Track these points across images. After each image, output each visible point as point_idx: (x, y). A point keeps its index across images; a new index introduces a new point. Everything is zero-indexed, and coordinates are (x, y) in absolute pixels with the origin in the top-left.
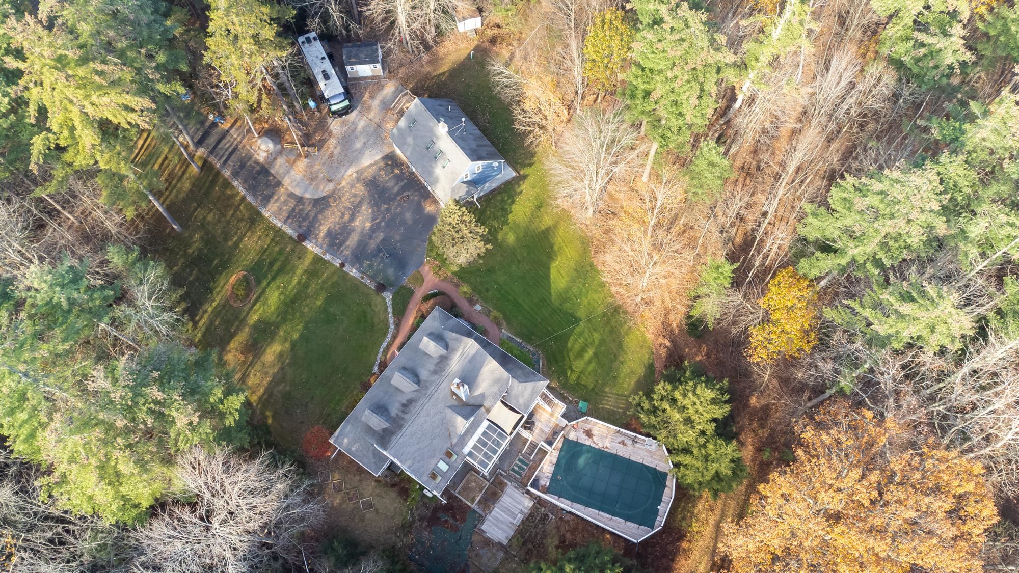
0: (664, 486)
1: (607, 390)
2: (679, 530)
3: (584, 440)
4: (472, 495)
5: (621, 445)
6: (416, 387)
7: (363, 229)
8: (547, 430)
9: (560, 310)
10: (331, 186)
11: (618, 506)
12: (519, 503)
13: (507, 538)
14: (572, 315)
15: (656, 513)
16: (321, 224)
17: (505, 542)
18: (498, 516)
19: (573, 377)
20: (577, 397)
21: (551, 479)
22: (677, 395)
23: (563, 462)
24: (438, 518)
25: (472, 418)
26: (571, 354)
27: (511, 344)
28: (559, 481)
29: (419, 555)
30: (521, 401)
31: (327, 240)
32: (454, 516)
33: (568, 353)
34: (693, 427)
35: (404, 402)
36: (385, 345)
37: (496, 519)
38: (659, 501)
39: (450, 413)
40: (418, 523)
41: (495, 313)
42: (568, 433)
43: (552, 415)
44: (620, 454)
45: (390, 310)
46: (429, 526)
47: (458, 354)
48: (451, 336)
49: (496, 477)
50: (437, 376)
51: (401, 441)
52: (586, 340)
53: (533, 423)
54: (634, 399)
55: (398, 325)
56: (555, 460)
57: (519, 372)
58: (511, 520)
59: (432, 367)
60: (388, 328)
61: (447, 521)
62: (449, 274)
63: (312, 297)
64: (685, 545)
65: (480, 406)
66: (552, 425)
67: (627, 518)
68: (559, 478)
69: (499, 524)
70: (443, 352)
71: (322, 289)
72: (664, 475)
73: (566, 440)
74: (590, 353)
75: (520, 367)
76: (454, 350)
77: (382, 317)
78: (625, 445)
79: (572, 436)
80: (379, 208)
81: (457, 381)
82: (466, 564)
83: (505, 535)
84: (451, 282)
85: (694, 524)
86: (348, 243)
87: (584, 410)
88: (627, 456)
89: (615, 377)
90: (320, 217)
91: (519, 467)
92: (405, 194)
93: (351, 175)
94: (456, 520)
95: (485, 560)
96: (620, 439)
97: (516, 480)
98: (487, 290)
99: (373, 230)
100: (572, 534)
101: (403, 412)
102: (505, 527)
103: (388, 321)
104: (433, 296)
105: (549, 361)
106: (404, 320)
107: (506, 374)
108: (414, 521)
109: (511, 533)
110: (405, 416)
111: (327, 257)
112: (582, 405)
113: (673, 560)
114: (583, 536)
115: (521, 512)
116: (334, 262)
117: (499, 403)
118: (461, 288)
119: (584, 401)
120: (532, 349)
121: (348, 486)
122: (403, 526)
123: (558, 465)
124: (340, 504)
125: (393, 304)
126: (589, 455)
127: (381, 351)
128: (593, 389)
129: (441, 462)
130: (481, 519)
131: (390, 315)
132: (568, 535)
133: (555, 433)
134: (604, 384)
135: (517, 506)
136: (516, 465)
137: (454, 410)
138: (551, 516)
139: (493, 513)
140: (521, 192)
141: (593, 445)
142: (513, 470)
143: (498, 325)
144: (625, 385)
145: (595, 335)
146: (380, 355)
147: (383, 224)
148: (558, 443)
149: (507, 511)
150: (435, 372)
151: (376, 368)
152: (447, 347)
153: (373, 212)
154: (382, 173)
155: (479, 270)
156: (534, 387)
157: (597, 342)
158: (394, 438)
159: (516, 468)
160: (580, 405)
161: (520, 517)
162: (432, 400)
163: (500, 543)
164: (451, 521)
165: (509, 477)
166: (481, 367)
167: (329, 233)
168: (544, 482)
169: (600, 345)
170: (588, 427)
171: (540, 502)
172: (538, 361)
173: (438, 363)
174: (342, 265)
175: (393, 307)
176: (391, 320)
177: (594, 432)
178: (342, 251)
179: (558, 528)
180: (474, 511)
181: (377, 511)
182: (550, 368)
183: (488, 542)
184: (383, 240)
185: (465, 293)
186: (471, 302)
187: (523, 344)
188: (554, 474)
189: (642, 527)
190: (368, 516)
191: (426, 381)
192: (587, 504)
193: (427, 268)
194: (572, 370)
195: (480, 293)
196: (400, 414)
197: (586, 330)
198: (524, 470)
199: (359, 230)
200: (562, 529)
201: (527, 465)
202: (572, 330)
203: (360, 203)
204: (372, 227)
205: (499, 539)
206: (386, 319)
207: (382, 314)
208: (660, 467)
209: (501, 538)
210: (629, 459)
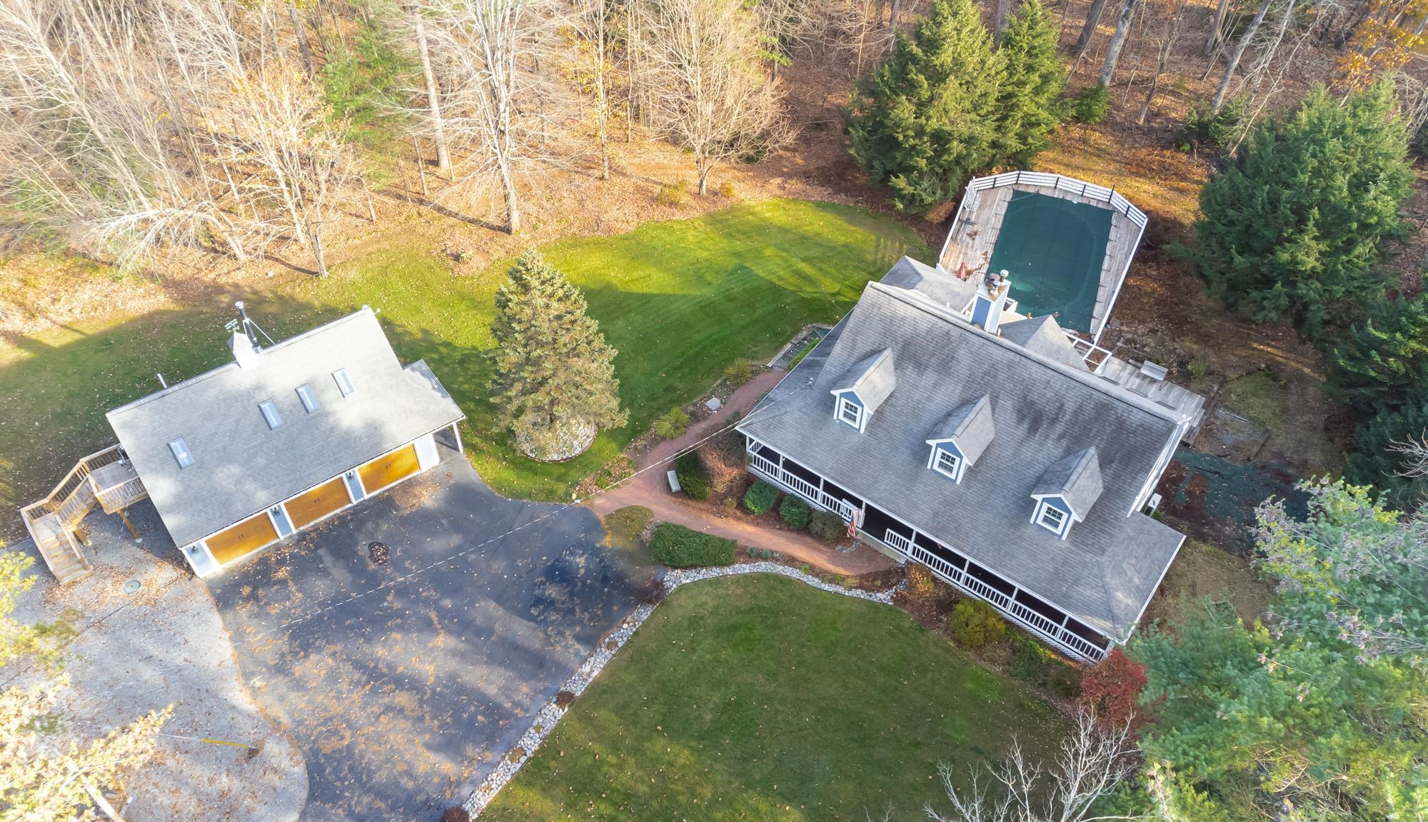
0: (1037, 194)
1: (870, 257)
5: (977, 237)
6: (981, 406)
7: (454, 653)
10: (277, 752)
13: (1192, 396)
15: (1085, 206)
16: (410, 774)
17: (1200, 399)
24: (1188, 507)
26: (807, 289)
31: (470, 750)
33: (805, 292)
35: (1022, 430)
36: (814, 582)
38: (1063, 201)
44: (993, 239)
45: (715, 572)
55: (758, 553)
59: (927, 381)
60: (767, 576)
61: (1190, 493)
62: (622, 455)
63: (662, 776)
67: (1105, 239)
70: (889, 356)
71: (636, 751)
72: (1018, 193)
74: (803, 266)
77: (733, 589)
78: (975, 233)
80: (390, 615)
84: (643, 452)
86: (492, 691)
89: (845, 245)
90: (381, 777)
92: (363, 549)
93: (255, 692)
96: (967, 237)
98: (671, 388)
99: (460, 624)
101: (1054, 420)
103: (745, 576)
105: (827, 318)
106: (741, 542)
110: (1070, 408)
111: (531, 743)
116: (550, 726)
118: (662, 433)
120: (803, 334)
125: (698, 568)
127: (829, 587)
131: (729, 571)
134: (860, 259)
140: (425, 331)
141: (985, 269)
143: (755, 372)
146: (840, 589)
147: (448, 603)
150: (946, 364)
153: (400, 628)
154: (275, 609)
167: (449, 746)
171: (1107, 346)
173: (918, 364)
174: (564, 699)
175: (709, 567)
176: (743, 568)
178: (516, 704)
184: (499, 599)
186: (697, 416)
187: (795, 343)
192: (1095, 283)
193: (599, 502)
195: (679, 400)
199: (453, 665)
203: (359, 665)
204: (449, 631)
205: (1197, 407)
206: (741, 581)
207: (727, 589)
208: (1005, 197)
209: (1194, 405)
210: (1001, 230)
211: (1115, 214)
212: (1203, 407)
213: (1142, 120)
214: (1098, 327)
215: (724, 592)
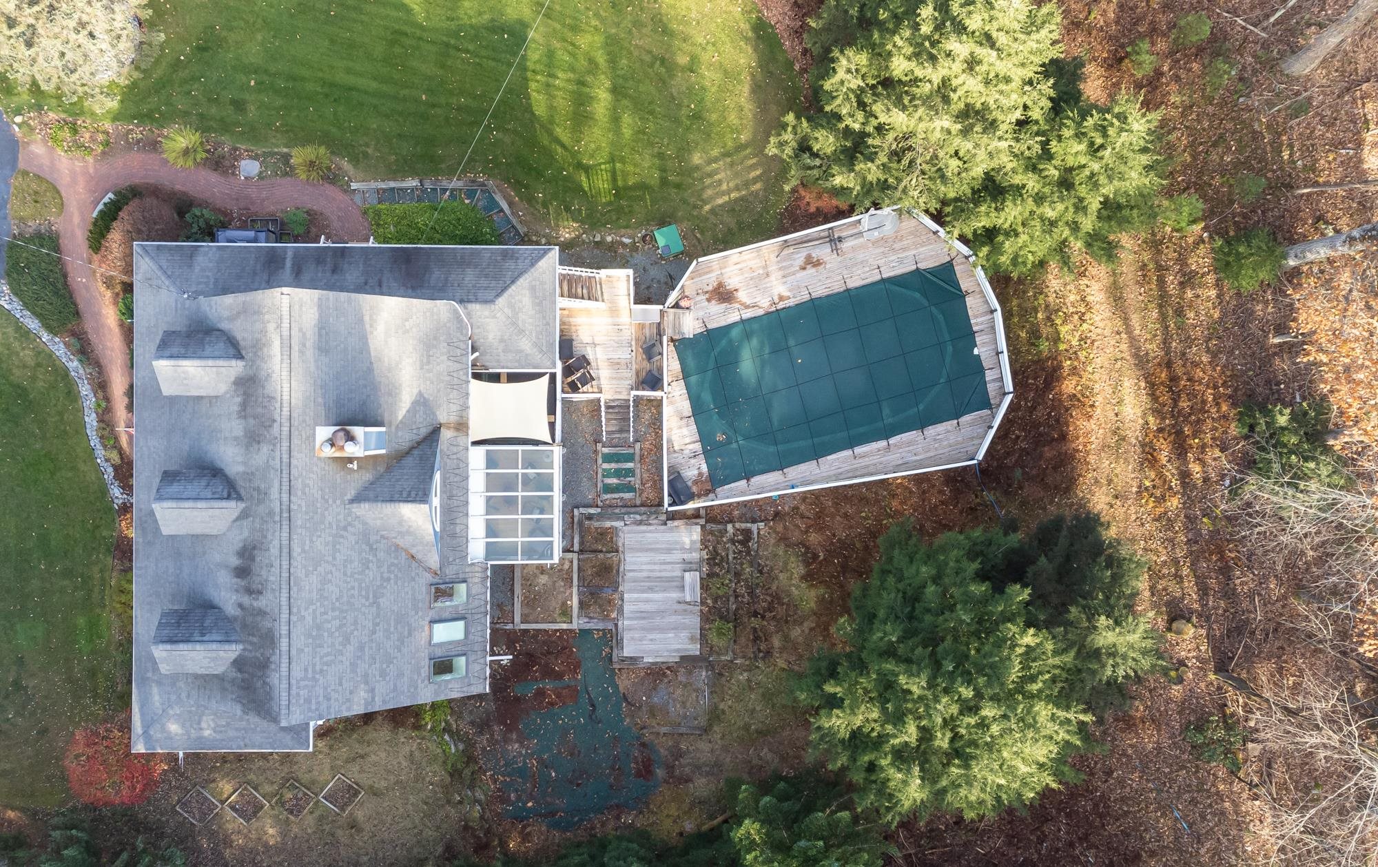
0: (961, 296)
1: (697, 159)
2: (1039, 362)
3: (721, 315)
4: (555, 604)
5: (811, 271)
6: (232, 508)
8: (624, 354)
9: (456, 34)
11: (886, 411)
12: (669, 551)
13: (692, 639)
14: (496, 28)
15: (977, 368)
17: (695, 649)
18: (643, 607)
19: (602, 183)
20: (640, 225)
21: (705, 452)
22: (900, 66)
23: (707, 397)
24: (517, 699)
25: (437, 476)
26: (558, 131)
27: (399, 208)
28: (722, 444)
29: (531, 798)
30: (525, 345)
32: (548, 673)
33: (550, 133)
34: (992, 125)
35: (235, 561)
36: (91, 420)
37: (642, 615)
38: (967, 336)
39: (372, 513)
40: (484, 740)
41: (299, 156)
42: (677, 326)
43: (614, 311)
44: (820, 291)
45: (33, 324)
46: (510, 728)
47: (276, 348)
48: (222, 307)
49: (583, 532)
50: (265, 449)
51: (297, 672)
52: (572, 69)
53: (584, 361)
54: (781, 145)
55: (85, 350)
56: (686, 406)
57: (470, 276)
58: (675, 595)
59: (236, 427)
60: (65, 374)
61: (541, 693)
62: (108, 126)
64: (1069, 386)
65: (435, 432)
66: (629, 333)
67: (921, 423)
68: (720, 437)
69: (658, 621)
70: (235, 368)
72: (946, 271)
73: (681, 345)
74: (602, 97)
75: (464, 262)
76: (259, 346)
77: (27, 355)
78: (817, 264)
79: (690, 325)
81: (324, 432)
82: (644, 745)
83: (684, 635)
84: (129, 146)
85: (1063, 330)
87: (677, 246)
88: (838, 287)
89: (697, 117)
91: (618, 473)
94: (559, 676)
95: (675, 710)
96: (800, 258)
97: (629, 506)
98: (239, 105)
100: (820, 529)
101: (249, 591)
102: (673, 619)
103: (50, 355)
104: (109, 216)
105: (517, 185)
106: (89, 326)
107: (442, 307)
108: (470, 744)
109: (694, 621)
110: (262, 603)
112: (666, 238)
113: (1063, 437)
114: (846, 516)
115: (688, 566)
117: (475, 384)
118: (167, 145)
119: (662, 223)
120: (455, 183)
121: (268, 788)
122: (455, 774)
123: (698, 410)
124: (284, 834)
125: (26, 306)
126: (755, 342)
127: (95, 441)
128: (664, 182)
129: (438, 627)
130: (611, 638)
131: (45, 337)
132: (814, 538)
133: (650, 350)
134: (684, 150)
135: (668, 558)
136: (607, 474)
137: (376, 499)
138: (754, 527)
139: (627, 608)
141: (748, 314)
142: (608, 489)
143: (332, 178)
144: (733, 118)
145: (584, 41)
146: (100, 452)
148: (670, 364)
149: (653, 583)
150: (253, 438)
151: (116, 492)
152: (234, 349)
155: (176, 65)
156: (533, 289)
157: (601, 58)
158: (274, 679)
159: (613, 481)
160: (661, 242)
161: (692, 579)
162: (298, 520)
163: (684, 658)
164: (548, 685)
165: (608, 510)
166: (364, 339)
168: (695, 469)
169: (613, 61)
170: (710, 281)
171: (712, 518)
172: (493, 204)
173: (244, 406)
175: (36, 315)
176: (59, 348)
177: (732, 282)
179: (783, 539)
180: (585, 633)
181: (374, 792)
182: (531, 200)
183: (657, 673)
185: (186, 152)
186: (220, 164)
187: (428, 185)
188: (705, 437)
189: (966, 419)
190: (360, 815)
191: (249, 476)
192: (817, 453)
194: (587, 169)
195: (225, 127)
196: (246, 600)
197: (557, 44)
198: (631, 472)
200: (795, 536)
201: (630, 458)
202: (523, 68)
205: (678, 650)
206: (42, 355)
207: (23, 349)
208: (924, 260)
209: (679, 646)
210: (848, 290)
211: (986, 412)
212: (682, 657)
213: (1277, 340)
214: (734, 494)
215: (18, 349)
